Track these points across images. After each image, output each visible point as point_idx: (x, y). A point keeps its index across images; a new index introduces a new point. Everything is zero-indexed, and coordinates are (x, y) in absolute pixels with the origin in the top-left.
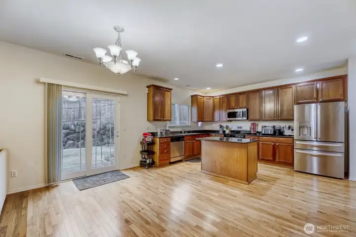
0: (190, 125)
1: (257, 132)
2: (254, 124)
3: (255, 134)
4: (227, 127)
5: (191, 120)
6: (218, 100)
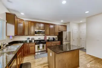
5: (6, 35)
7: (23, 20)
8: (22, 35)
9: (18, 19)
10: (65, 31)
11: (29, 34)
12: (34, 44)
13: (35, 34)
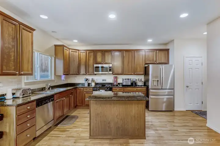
0: (53, 79)
1: (119, 84)
2: (116, 77)
3: (117, 85)
4: (93, 80)
5: (55, 74)
6: (84, 54)
7: (79, 50)
8: (77, 74)
9: (71, 50)
10: (165, 64)
11: (86, 72)
12: (92, 90)
13: (95, 73)
